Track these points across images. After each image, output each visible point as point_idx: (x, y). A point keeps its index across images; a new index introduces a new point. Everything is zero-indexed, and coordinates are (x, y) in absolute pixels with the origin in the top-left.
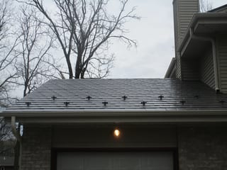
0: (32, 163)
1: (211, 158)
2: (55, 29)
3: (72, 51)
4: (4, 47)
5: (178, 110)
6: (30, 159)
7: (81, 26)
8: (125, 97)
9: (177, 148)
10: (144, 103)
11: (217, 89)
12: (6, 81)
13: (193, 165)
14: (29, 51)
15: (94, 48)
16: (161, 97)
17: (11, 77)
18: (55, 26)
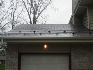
0: (10, 59)
1: (85, 57)
2: (24, 4)
3: (31, 13)
4: (4, 11)
5: (71, 37)
6: (9, 57)
7: (35, 2)
8: (49, 32)
9: (71, 53)
10: (57, 34)
11: (89, 28)
12: (4, 25)
13: (77, 60)
14: (14, 13)
15: (40, 12)
16: (65, 31)
17: (7, 24)
18: (24, 3)
